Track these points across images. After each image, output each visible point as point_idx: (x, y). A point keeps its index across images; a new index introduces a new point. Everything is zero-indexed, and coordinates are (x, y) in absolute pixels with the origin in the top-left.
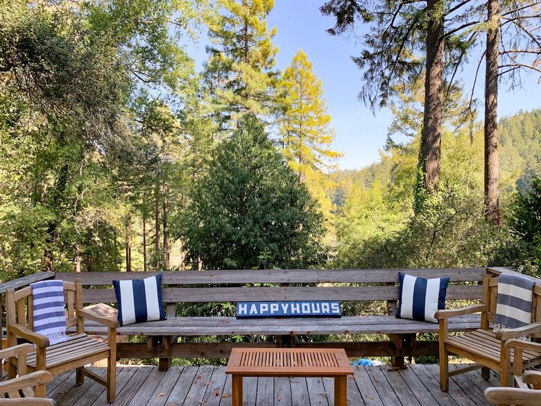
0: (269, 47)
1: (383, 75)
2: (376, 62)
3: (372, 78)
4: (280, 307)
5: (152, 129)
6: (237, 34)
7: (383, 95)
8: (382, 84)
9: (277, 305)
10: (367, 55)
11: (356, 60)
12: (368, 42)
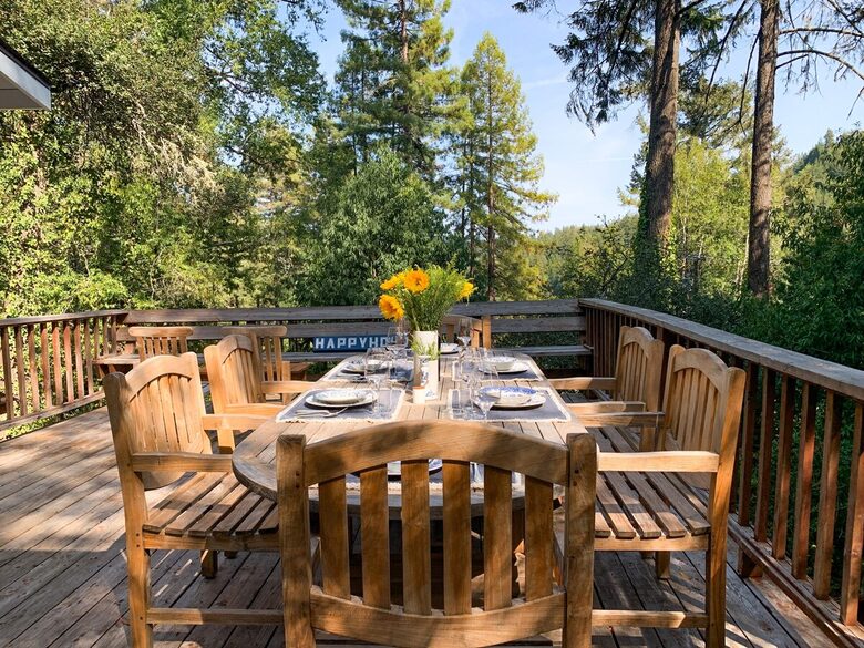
0: (437, 30)
1: (599, 73)
2: (590, 52)
3: (584, 78)
4: (358, 341)
5: (256, 163)
6: (390, 10)
7: (600, 103)
8: (600, 86)
9: (355, 339)
10: (575, 42)
11: (559, 51)
12: (576, 22)
